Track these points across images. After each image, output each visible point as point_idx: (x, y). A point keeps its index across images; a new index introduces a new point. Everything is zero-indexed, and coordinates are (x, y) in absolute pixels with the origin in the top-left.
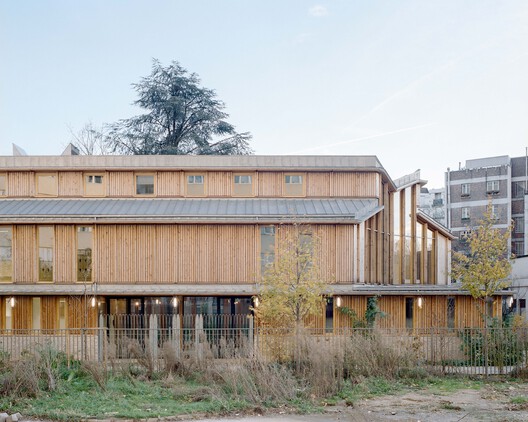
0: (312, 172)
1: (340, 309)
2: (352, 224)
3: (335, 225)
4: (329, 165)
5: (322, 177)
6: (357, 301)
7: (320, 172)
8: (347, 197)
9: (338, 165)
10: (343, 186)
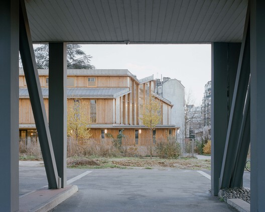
0: (100, 76)
1: (106, 134)
2: (112, 99)
3: (105, 99)
4: (107, 74)
5: (104, 78)
6: (114, 131)
7: (103, 76)
8: (115, 87)
9: (111, 74)
10: (113, 83)
